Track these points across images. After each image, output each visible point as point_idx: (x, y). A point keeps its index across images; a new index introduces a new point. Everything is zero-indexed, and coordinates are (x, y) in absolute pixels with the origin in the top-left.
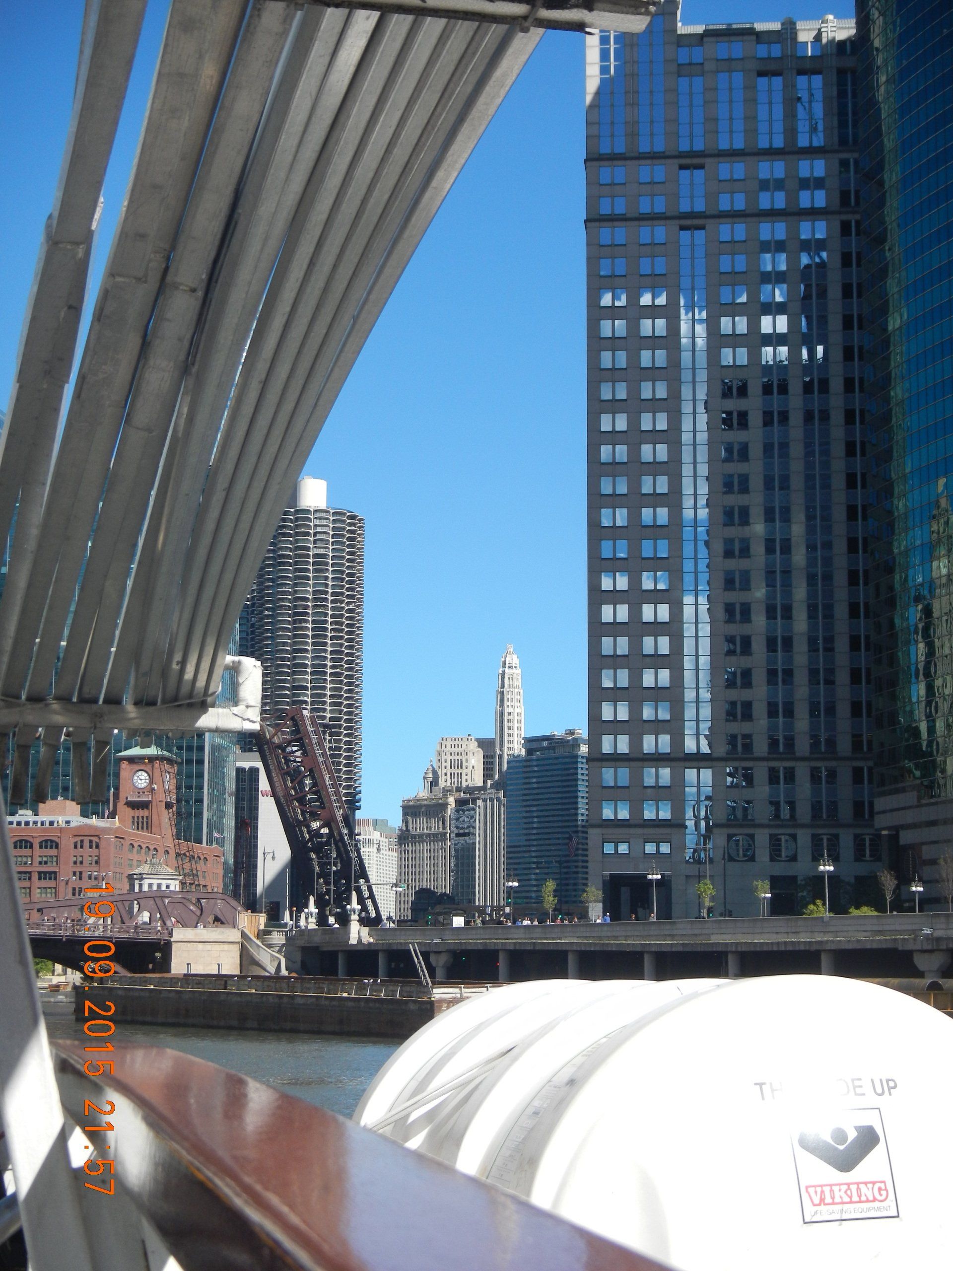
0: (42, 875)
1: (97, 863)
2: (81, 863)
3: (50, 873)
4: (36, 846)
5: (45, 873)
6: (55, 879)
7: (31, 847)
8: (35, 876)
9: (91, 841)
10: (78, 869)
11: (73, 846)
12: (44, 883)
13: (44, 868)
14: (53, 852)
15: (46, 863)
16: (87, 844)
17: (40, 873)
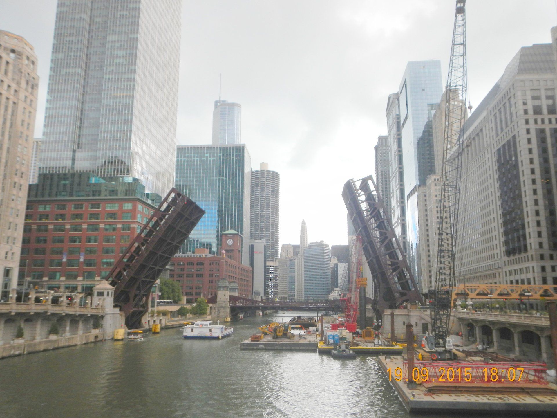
0: (198, 275)
1: (218, 270)
2: (212, 271)
3: (201, 274)
4: (195, 264)
5: (199, 274)
6: (203, 276)
7: (193, 265)
8: (195, 276)
9: (216, 263)
10: (211, 273)
11: (209, 264)
12: (198, 278)
13: (198, 273)
14: (202, 267)
15: (199, 270)
16: (214, 263)
17: (197, 275)
